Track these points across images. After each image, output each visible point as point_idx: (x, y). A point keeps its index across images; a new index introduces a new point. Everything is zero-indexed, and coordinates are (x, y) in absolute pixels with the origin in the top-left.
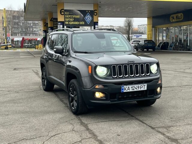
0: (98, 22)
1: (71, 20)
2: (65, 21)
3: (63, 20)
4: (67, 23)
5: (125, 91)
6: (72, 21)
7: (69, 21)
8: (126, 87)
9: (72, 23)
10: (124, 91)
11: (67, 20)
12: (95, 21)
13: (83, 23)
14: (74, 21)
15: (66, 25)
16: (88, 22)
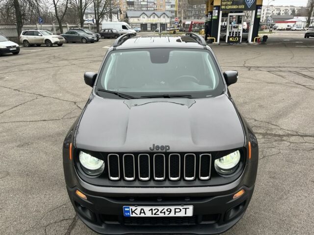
0: (261, 6)
1: (229, 3)
2: (222, 5)
3: (219, 4)
4: (223, 7)
5: (134, 215)
6: (229, 5)
7: (226, 5)
8: (136, 208)
9: (230, 7)
10: (131, 216)
11: (224, 3)
12: (257, 4)
13: (243, 7)
14: (232, 5)
15: (222, 10)
16: (249, 6)
